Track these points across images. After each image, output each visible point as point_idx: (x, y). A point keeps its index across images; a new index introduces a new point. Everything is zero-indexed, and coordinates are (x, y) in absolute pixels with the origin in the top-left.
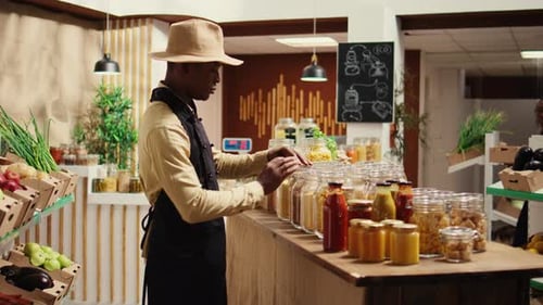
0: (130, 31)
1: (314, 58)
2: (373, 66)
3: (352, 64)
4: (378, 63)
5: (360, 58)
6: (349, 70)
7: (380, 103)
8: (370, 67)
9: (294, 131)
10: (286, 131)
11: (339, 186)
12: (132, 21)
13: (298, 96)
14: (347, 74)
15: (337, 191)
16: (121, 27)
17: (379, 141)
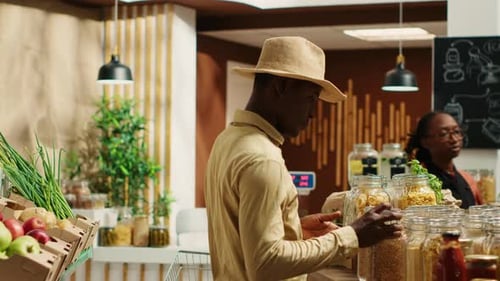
0: (142, 21)
1: (400, 58)
2: (483, 70)
3: (453, 68)
4: (490, 65)
5: (465, 58)
6: (450, 76)
7: (493, 121)
8: (479, 71)
9: (374, 161)
10: (364, 161)
11: (455, 237)
12: (145, 8)
13: (373, 110)
14: (446, 80)
15: (453, 244)
16: (130, 16)
17: (492, 174)
